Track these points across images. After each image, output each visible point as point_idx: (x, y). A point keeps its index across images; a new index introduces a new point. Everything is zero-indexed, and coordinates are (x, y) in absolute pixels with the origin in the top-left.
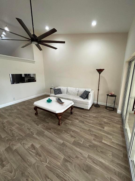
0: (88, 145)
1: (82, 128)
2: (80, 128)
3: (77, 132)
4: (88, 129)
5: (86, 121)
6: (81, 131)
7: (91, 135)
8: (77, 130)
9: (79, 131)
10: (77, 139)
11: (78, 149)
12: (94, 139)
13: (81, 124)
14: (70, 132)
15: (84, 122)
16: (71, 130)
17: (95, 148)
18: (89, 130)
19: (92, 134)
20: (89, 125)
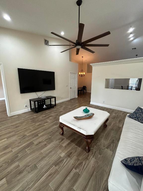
0: (19, 155)
1: (44, 157)
2: (47, 155)
3: (42, 149)
4: (39, 166)
5: (56, 172)
6: (41, 153)
7: (26, 166)
8: (45, 149)
9: (42, 151)
10: (33, 147)
11: (24, 145)
12: (19, 166)
13: (54, 158)
14: (47, 142)
15: (56, 166)
16: (49, 143)
17: (10, 161)
18: (35, 167)
19: (27, 168)
20: (46, 172)
